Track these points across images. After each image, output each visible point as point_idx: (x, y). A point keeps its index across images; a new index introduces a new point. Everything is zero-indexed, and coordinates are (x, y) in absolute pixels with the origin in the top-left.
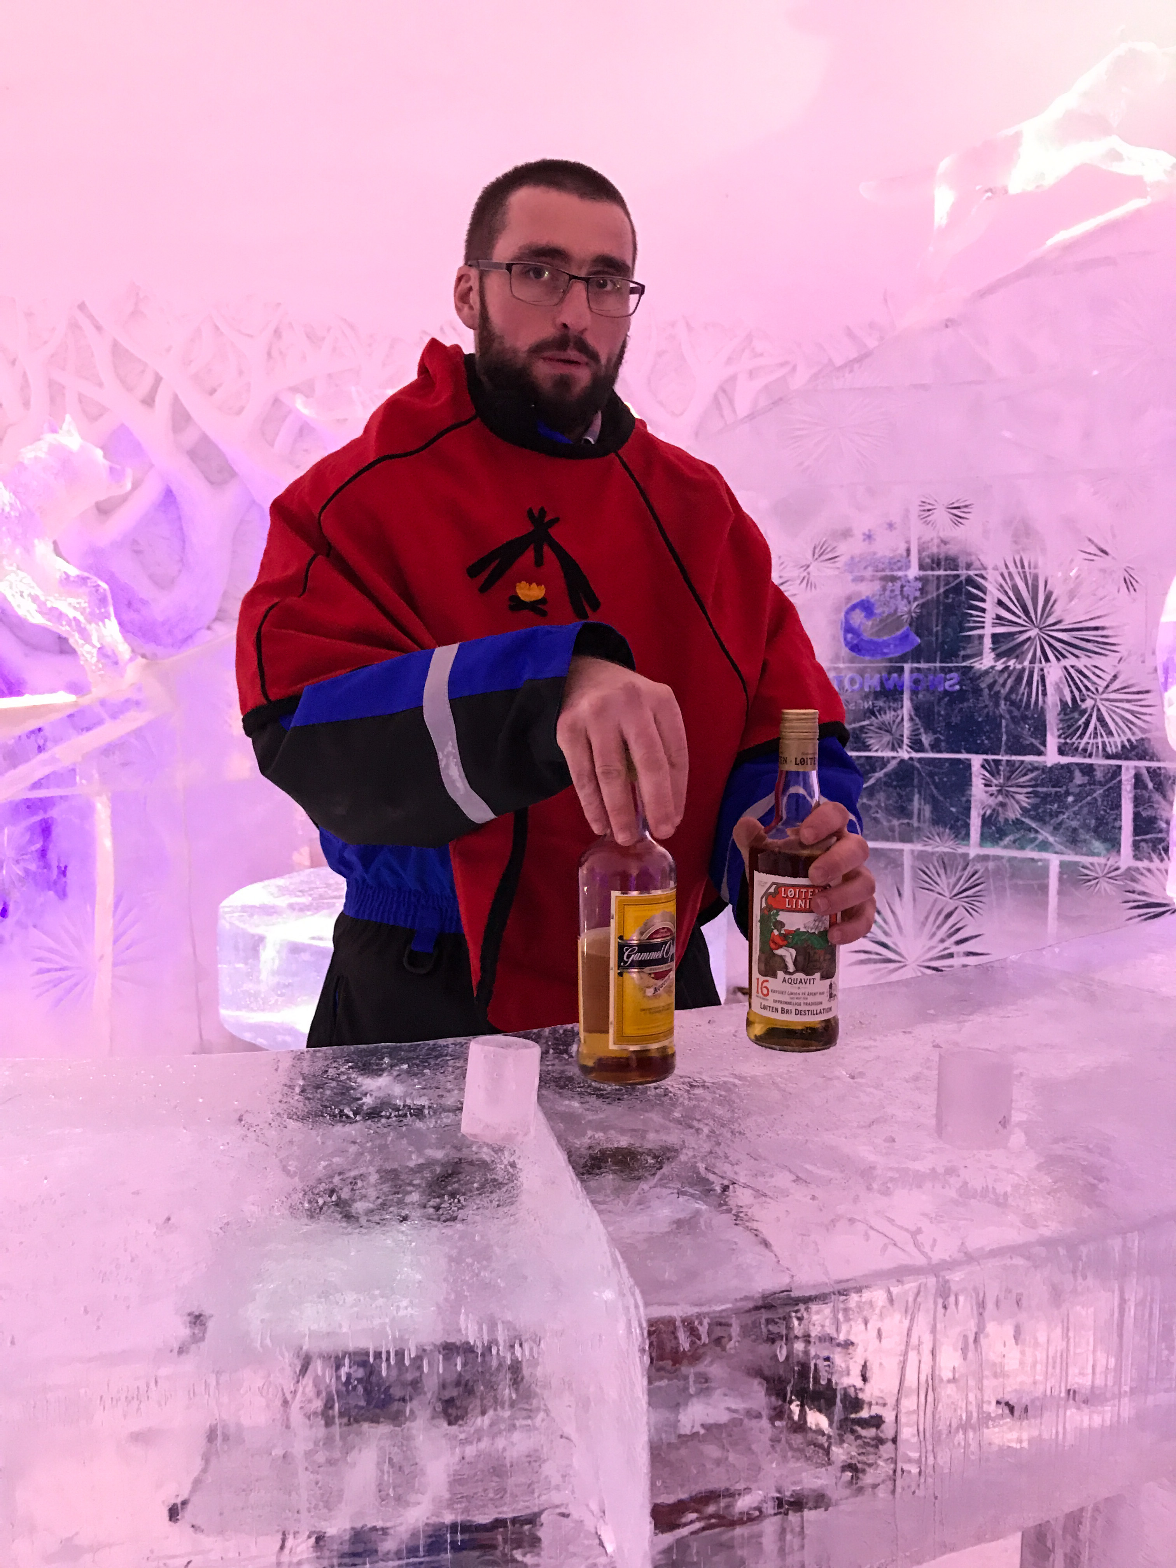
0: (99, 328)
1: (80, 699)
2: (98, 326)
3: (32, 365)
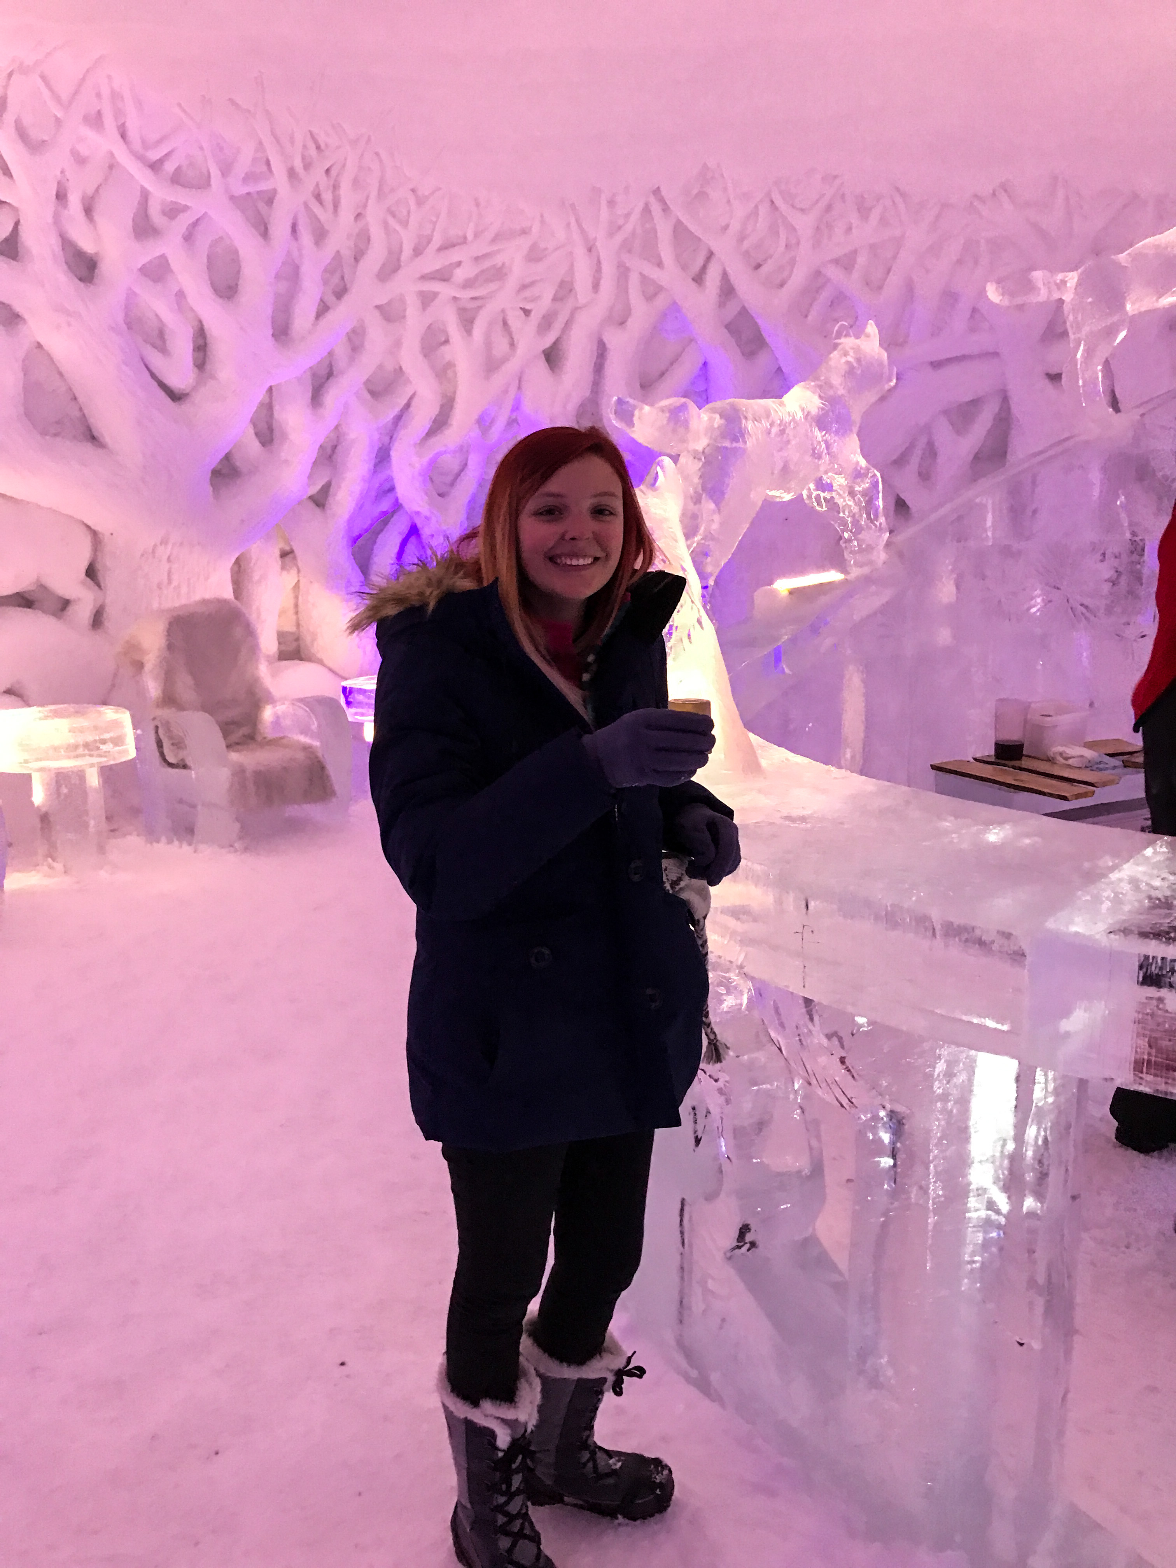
1: (848, 577)
2: (666, 209)
3: (607, 250)
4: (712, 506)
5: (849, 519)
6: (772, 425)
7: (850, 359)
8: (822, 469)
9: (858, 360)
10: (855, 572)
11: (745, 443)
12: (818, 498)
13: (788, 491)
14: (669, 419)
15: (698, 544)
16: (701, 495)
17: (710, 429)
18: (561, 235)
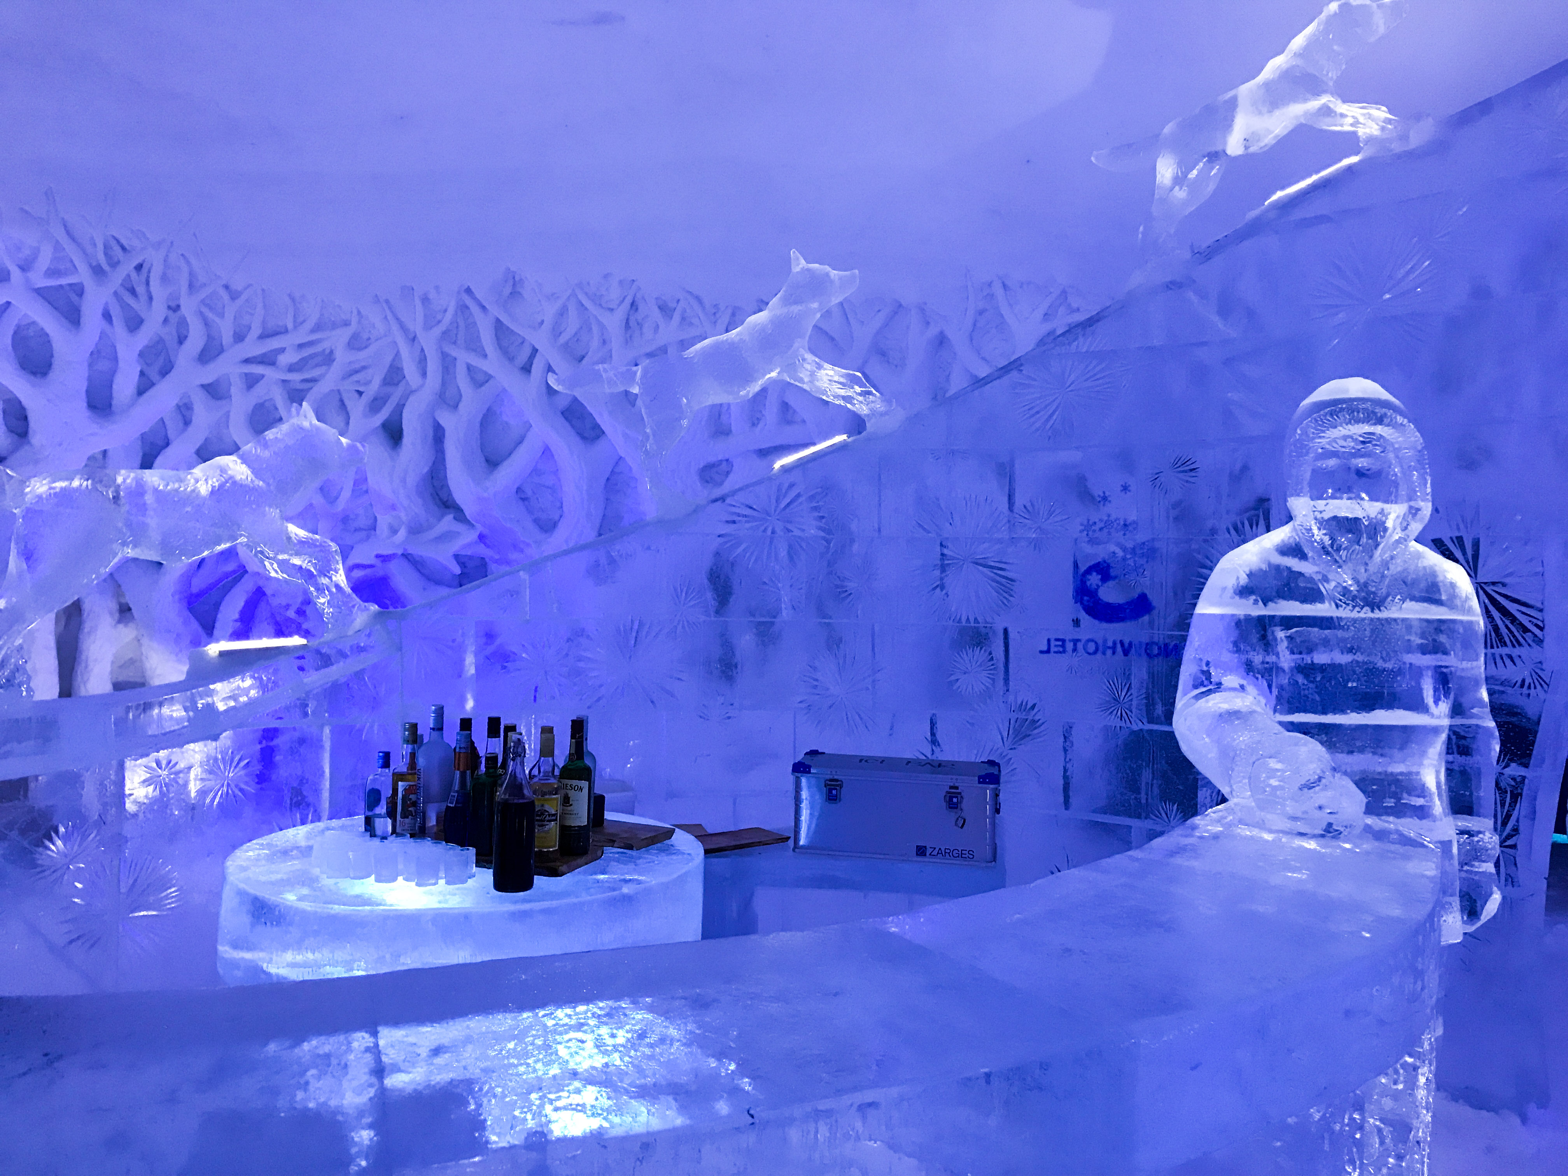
0: (483, 308)
1: (311, 643)
3: (429, 342)
18: (380, 327)
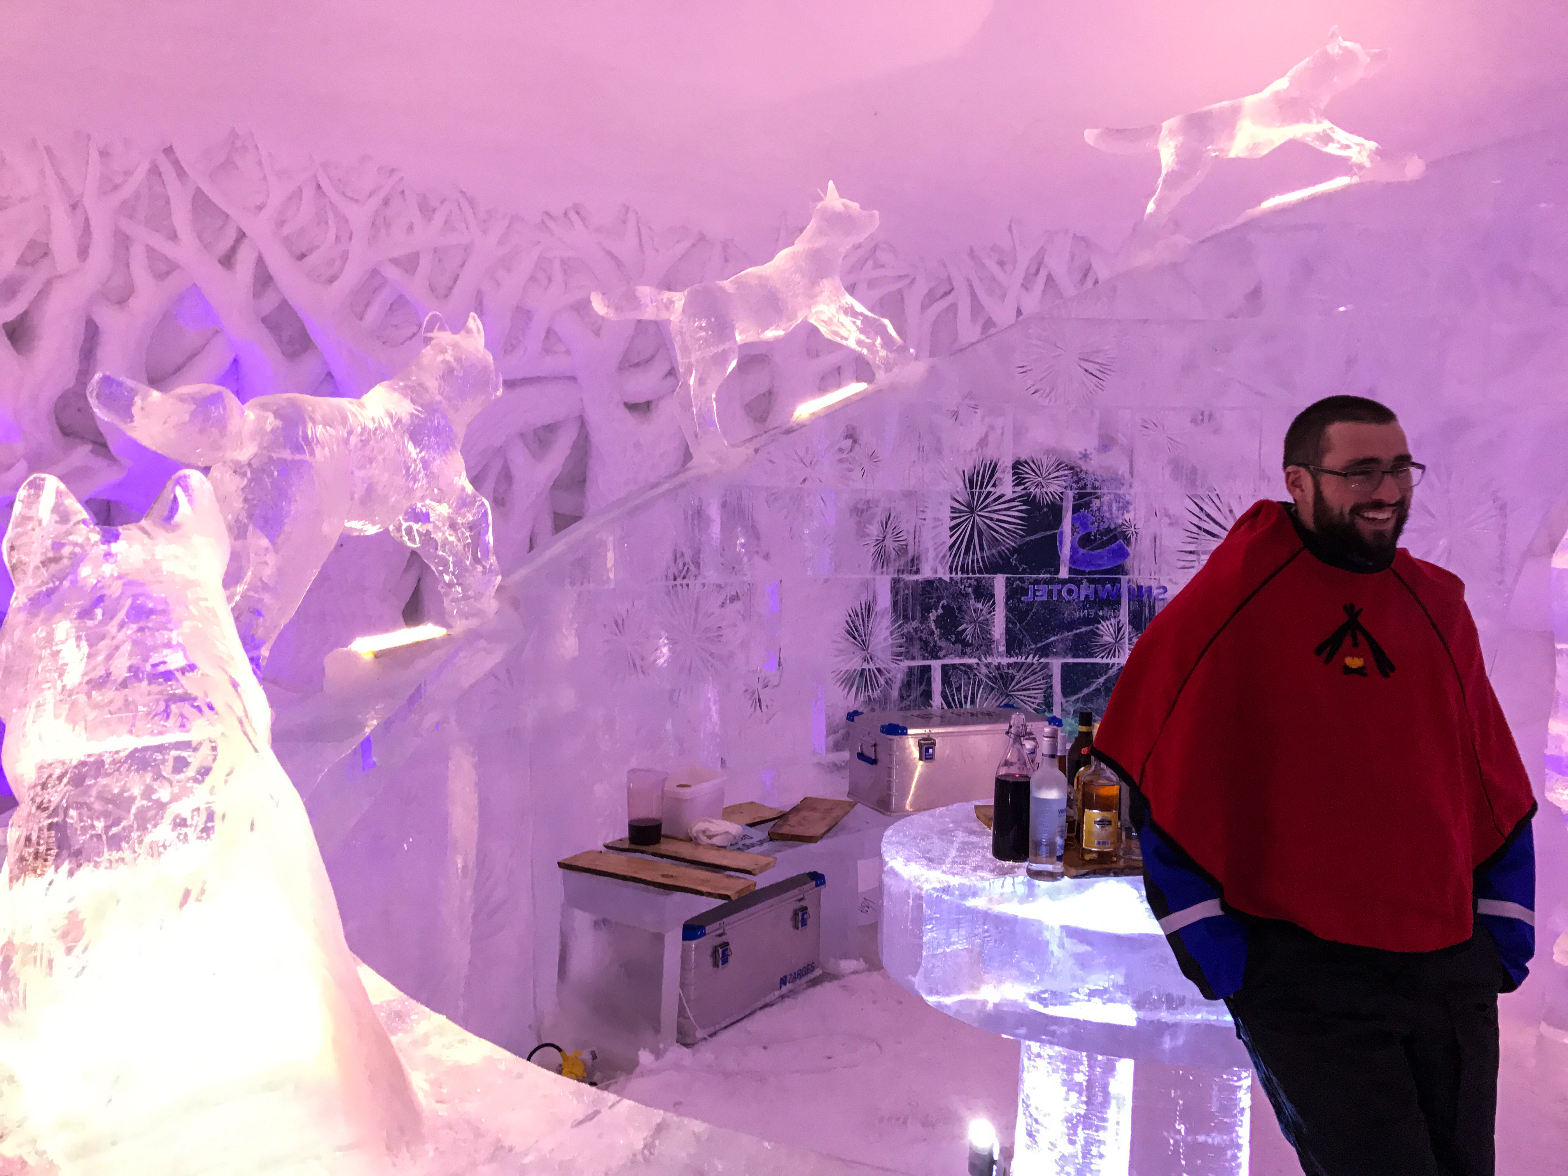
0: (181, 176)
1: (451, 632)
2: (181, 173)
3: (99, 211)
4: (265, 542)
5: (451, 559)
6: (350, 433)
7: (448, 357)
8: (419, 494)
9: (458, 360)
10: (461, 626)
11: (312, 453)
12: (409, 531)
13: (374, 523)
14: (193, 414)
15: (242, 597)
16: (246, 527)
17: (259, 431)
